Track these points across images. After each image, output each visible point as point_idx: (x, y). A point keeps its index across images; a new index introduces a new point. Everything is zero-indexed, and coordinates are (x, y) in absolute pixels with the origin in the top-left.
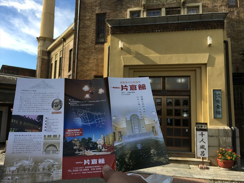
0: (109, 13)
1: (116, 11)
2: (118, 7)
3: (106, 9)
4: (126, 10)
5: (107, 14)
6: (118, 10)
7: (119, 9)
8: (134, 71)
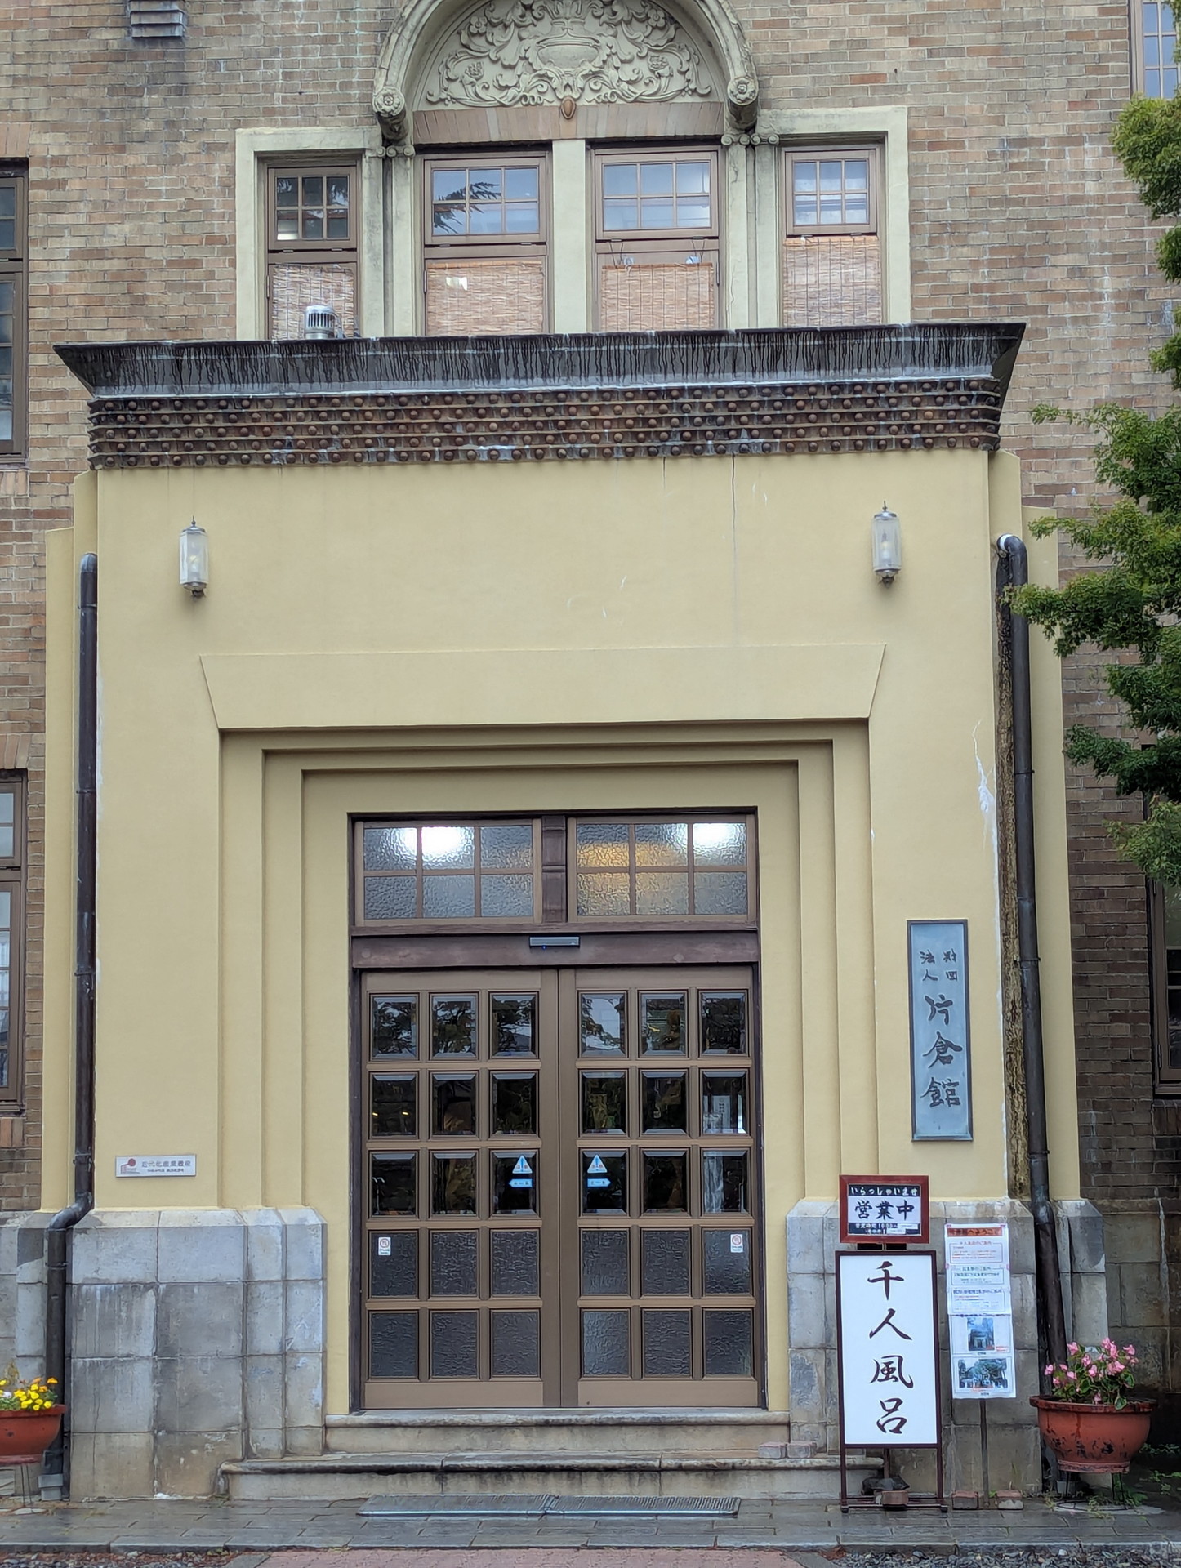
0: (59, 162)
1: (121, 149)
2: (144, 113)
3: (28, 117)
4: (219, 136)
5: (34, 173)
6: (146, 138)
7: (147, 125)
8: (306, 774)
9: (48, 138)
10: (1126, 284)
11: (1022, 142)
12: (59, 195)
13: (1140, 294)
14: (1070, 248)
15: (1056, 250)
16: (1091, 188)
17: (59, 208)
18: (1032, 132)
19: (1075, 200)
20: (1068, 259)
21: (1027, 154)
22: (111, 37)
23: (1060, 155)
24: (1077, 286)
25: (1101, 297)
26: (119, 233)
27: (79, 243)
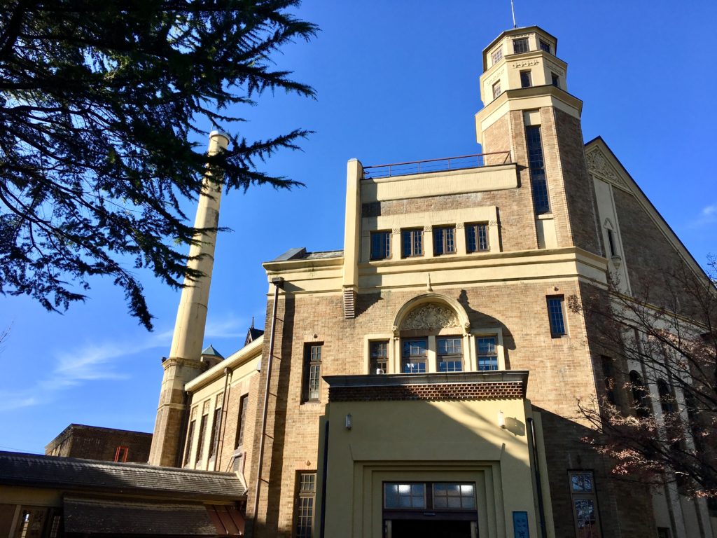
0: (330, 342)
1: (342, 339)
2: (347, 332)
3: (324, 334)
4: (361, 337)
5: (325, 344)
6: (347, 337)
7: (347, 334)
8: (373, 471)
9: (328, 338)
10: (553, 364)
11: (527, 335)
12: (330, 348)
13: (556, 366)
14: (539, 357)
15: (536, 357)
16: (543, 344)
17: (329, 351)
18: (528, 333)
19: (540, 347)
20: (540, 359)
21: (528, 337)
22: (341, 318)
23: (536, 338)
24: (541, 365)
25: (547, 367)
26: (341, 356)
27: (333, 358)
